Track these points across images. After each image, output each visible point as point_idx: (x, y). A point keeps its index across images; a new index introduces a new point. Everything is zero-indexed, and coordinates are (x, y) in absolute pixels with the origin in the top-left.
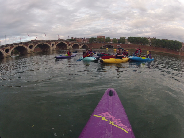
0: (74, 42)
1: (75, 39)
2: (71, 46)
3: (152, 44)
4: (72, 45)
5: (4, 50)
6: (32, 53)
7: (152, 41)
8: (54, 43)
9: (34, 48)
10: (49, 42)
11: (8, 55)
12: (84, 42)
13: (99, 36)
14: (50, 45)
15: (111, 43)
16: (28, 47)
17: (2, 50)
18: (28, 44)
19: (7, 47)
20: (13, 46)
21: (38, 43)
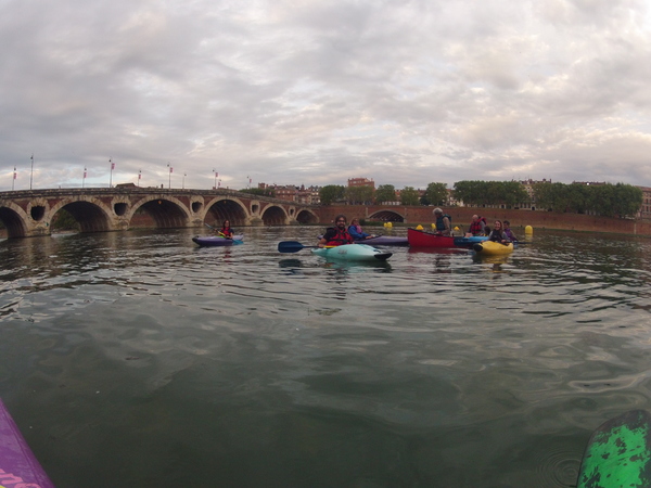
0: (268, 199)
1: (272, 188)
2: (257, 213)
3: (540, 202)
4: (261, 209)
5: (25, 209)
6: (122, 230)
7: (537, 193)
8: (200, 199)
9: (130, 213)
10: (184, 195)
11: (40, 229)
12: (303, 200)
13: (353, 180)
14: (188, 206)
15: (396, 207)
16: (110, 206)
17: (21, 206)
18: (111, 196)
19: (37, 200)
20: (60, 198)
21: (144, 195)
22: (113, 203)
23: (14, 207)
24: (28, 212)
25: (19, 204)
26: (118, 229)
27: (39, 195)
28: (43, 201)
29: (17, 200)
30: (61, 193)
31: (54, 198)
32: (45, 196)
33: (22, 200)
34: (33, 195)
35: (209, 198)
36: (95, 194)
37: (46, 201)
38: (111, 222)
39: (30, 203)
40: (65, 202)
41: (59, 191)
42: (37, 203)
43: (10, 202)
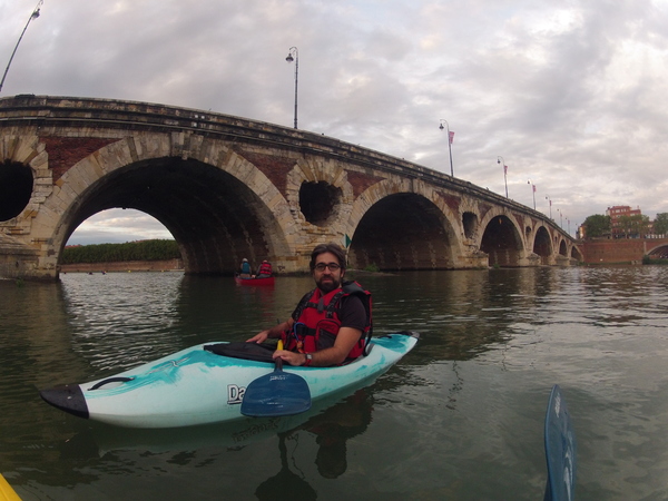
9: (480, 236)
13: (614, 208)
14: (523, 231)
16: (456, 216)
17: (264, 172)
18: (457, 194)
19: (320, 165)
20: (376, 174)
21: (490, 204)
22: (462, 210)
23: (237, 167)
24: (288, 192)
25: (258, 163)
26: (470, 265)
27: (327, 149)
28: (337, 172)
29: (250, 149)
30: (379, 163)
31: (363, 171)
32: (340, 159)
33: (269, 152)
34: (310, 145)
35: (535, 222)
36: (436, 184)
37: (343, 174)
38: (459, 251)
39: (296, 168)
40: (387, 188)
41: (372, 155)
42: (321, 173)
43: (226, 149)
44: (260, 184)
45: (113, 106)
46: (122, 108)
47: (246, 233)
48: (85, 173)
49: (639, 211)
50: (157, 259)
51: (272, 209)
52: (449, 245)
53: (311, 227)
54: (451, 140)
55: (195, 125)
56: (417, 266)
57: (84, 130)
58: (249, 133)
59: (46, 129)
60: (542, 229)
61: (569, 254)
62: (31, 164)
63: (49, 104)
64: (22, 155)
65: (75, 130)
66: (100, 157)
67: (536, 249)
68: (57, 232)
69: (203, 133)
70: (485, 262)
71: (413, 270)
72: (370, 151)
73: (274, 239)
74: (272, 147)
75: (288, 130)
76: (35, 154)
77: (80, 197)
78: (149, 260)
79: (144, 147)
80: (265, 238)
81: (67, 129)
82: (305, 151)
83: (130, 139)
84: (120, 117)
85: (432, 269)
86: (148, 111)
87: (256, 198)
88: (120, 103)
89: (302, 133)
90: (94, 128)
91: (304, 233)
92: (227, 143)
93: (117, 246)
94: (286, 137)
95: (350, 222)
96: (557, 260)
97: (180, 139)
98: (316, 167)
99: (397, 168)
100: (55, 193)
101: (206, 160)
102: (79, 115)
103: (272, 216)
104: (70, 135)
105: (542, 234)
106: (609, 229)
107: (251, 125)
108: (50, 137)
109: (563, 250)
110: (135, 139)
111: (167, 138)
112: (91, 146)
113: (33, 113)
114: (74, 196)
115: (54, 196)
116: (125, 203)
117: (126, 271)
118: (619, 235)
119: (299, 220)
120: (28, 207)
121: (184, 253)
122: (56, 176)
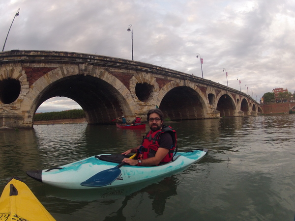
4: (252, 106)
8: (239, 97)
9: (216, 104)
10: (234, 92)
13: (276, 89)
14: (235, 101)
16: (205, 96)
17: (120, 80)
18: (205, 86)
19: (144, 76)
20: (169, 78)
21: (220, 90)
22: (208, 93)
23: (108, 78)
24: (130, 88)
25: (117, 76)
26: (212, 117)
27: (147, 69)
28: (152, 78)
29: (113, 70)
30: (170, 74)
31: (163, 78)
32: (153, 73)
33: (121, 71)
34: (139, 67)
35: (241, 97)
36: (195, 82)
37: (154, 79)
38: (207, 111)
39: (133, 77)
40: (174, 84)
41: (167, 70)
42: (144, 79)
43: (103, 71)
44: (118, 85)
45: (53, 54)
46: (57, 54)
47: (113, 106)
48: (43, 83)
49: (287, 90)
50: (76, 118)
51: (124, 96)
52: (202, 108)
53: (141, 102)
54: (202, 62)
55: (89, 60)
56: (189, 118)
57: (41, 64)
58: (112, 63)
59: (25, 64)
60: (244, 100)
61: (257, 110)
62: (19, 79)
63: (26, 54)
64: (15, 76)
65: (38, 64)
66: (49, 76)
67: (242, 109)
68: (32, 108)
69: (92, 64)
70: (219, 115)
71: (187, 120)
72: (165, 69)
73: (125, 108)
74: (123, 69)
75: (129, 61)
76: (21, 75)
77: (41, 93)
78: (73, 119)
79: (68, 71)
80: (121, 108)
81: (34, 64)
82: (137, 70)
83: (61, 68)
84: (56, 58)
85: (195, 119)
86: (69, 55)
87: (116, 91)
88: (56, 52)
89: (136, 62)
90: (46, 63)
91: (138, 105)
92: (103, 68)
93: (58, 113)
94: (129, 64)
95: (158, 99)
96: (252, 113)
97: (83, 67)
98: (142, 77)
99: (178, 76)
100: (30, 91)
101: (94, 76)
102: (39, 58)
103: (124, 99)
104: (35, 66)
105: (244, 102)
106: (274, 99)
107: (113, 60)
108: (27, 68)
109: (254, 109)
110: (64, 67)
111: (77, 67)
112: (45, 71)
113: (19, 58)
114: (38, 92)
115: (30, 93)
116: (60, 94)
117: (62, 124)
118: (278, 101)
119: (136, 100)
120: (19, 98)
121: (87, 115)
122: (31, 84)
